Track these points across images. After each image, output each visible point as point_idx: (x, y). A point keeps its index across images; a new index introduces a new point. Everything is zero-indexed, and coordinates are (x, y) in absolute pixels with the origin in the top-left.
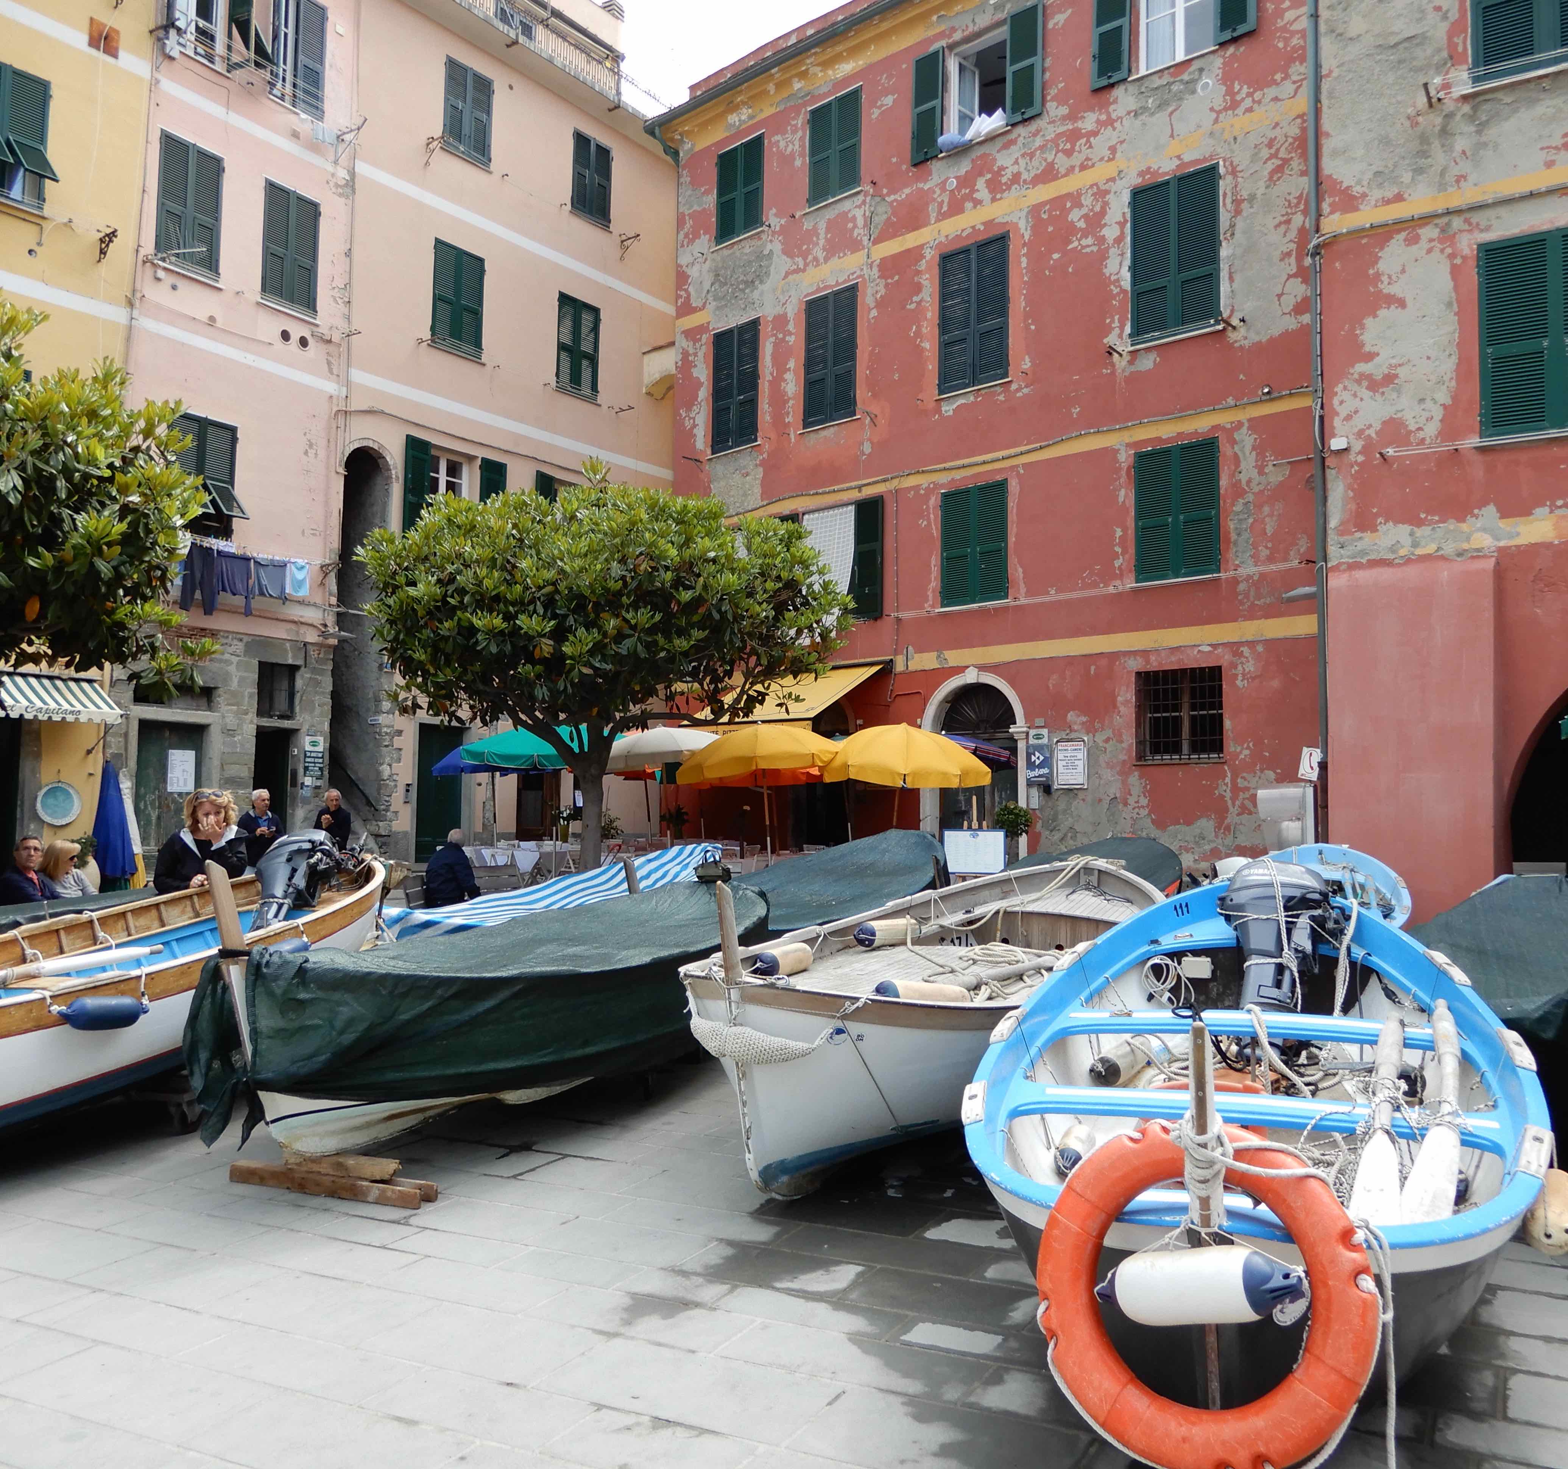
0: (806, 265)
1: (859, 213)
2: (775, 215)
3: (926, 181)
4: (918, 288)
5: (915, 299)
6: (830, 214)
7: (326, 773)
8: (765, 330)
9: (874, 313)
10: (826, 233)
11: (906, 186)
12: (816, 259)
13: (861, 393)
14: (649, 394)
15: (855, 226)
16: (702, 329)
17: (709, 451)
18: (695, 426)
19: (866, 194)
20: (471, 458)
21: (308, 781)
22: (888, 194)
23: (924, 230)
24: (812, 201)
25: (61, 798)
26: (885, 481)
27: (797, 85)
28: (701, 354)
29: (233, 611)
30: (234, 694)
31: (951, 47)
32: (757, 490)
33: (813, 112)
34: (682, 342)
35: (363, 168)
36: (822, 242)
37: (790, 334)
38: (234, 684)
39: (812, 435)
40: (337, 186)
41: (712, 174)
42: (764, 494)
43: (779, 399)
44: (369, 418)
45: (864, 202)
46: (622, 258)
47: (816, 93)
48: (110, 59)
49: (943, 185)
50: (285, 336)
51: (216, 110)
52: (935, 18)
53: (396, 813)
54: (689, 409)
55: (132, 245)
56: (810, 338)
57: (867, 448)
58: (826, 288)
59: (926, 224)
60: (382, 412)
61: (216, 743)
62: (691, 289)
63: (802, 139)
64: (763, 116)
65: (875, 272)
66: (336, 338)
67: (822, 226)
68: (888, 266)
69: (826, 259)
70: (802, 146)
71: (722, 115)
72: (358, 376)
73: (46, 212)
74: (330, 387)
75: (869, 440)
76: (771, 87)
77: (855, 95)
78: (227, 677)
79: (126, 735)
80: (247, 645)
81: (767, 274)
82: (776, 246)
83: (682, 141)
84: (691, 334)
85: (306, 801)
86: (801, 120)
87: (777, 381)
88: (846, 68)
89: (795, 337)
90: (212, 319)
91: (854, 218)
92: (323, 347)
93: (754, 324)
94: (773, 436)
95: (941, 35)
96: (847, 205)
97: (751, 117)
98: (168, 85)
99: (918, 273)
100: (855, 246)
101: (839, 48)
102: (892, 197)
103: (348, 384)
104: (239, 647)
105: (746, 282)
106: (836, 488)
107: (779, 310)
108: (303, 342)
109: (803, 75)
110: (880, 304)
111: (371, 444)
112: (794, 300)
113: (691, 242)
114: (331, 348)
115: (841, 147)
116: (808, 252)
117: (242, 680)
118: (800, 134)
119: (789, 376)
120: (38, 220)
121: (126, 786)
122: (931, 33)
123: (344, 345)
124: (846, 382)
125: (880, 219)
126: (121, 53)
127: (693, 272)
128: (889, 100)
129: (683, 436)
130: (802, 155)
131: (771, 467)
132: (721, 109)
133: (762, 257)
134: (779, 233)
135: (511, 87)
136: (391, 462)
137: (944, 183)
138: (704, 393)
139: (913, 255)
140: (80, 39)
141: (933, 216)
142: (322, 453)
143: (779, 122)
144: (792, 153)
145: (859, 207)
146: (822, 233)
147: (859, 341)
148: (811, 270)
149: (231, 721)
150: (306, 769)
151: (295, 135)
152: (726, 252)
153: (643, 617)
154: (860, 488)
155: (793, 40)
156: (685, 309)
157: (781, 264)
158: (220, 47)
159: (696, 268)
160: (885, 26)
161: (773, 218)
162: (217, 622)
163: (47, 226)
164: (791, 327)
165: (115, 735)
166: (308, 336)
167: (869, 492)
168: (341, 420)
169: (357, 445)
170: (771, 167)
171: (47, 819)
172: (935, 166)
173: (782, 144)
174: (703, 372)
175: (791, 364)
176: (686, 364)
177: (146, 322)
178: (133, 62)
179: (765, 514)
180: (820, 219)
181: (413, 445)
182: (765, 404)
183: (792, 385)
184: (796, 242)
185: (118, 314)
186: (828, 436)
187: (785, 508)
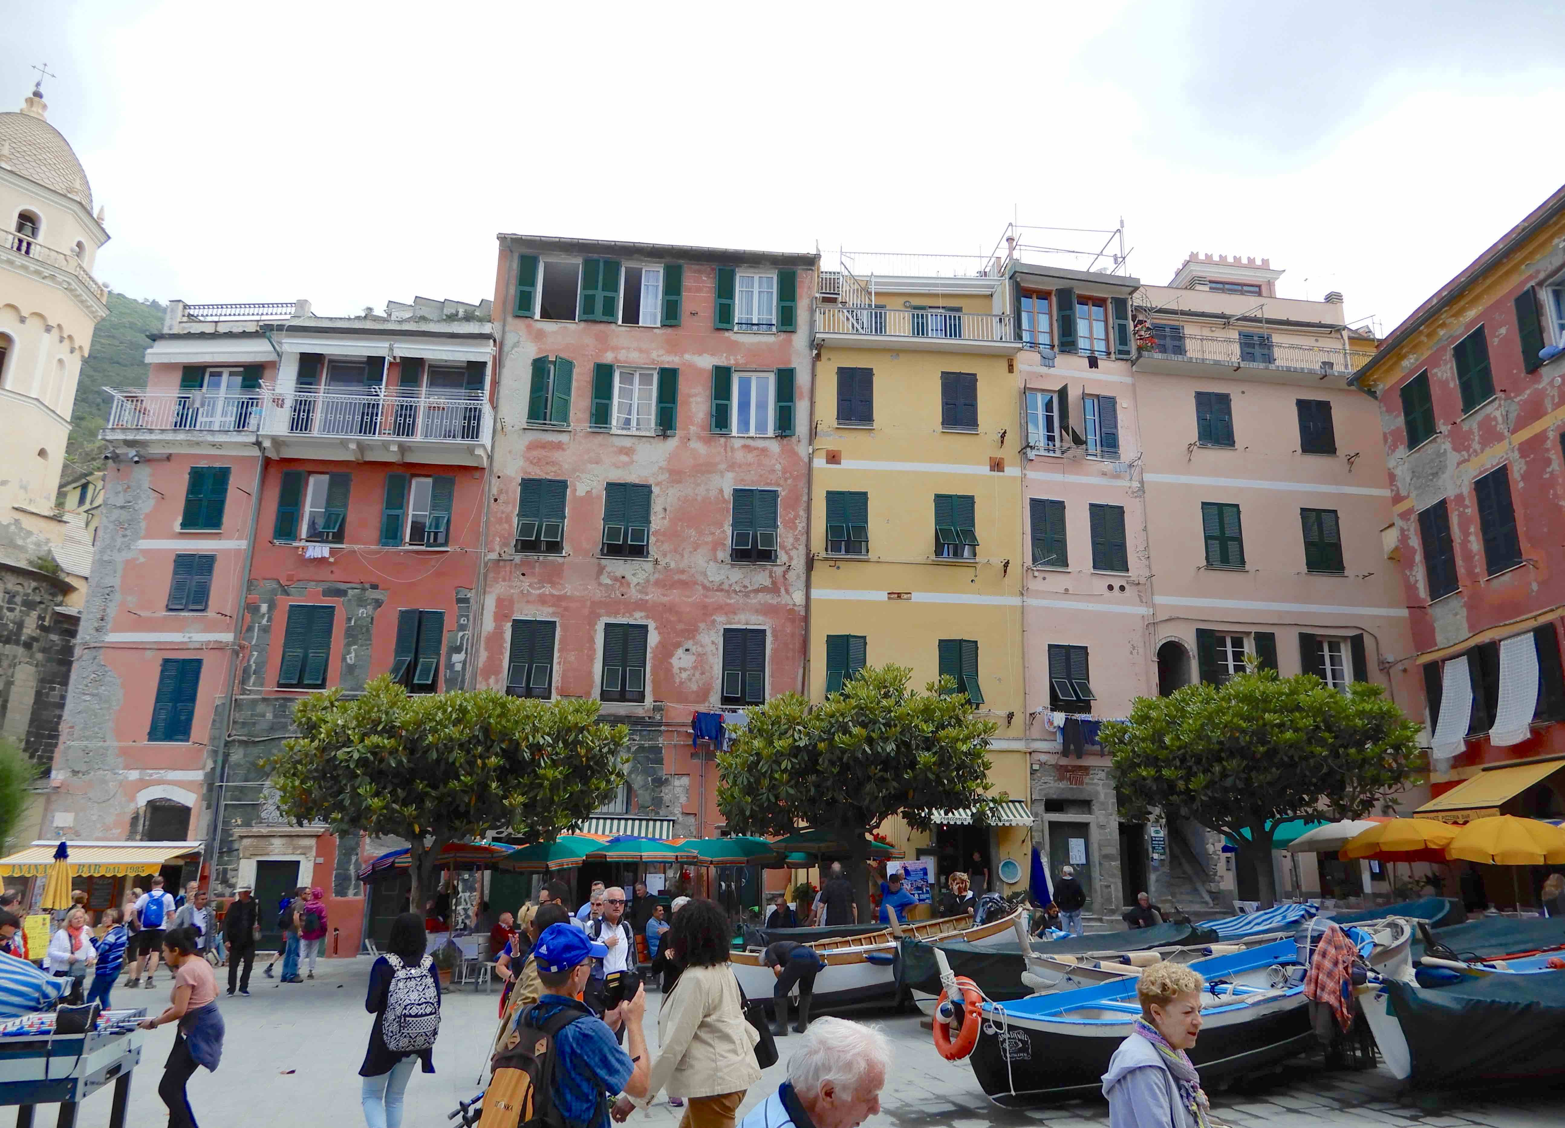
0: (1469, 456)
1: (1498, 414)
2: (1444, 424)
3: (1539, 382)
4: (1548, 462)
5: (1548, 470)
6: (1479, 417)
7: (1167, 850)
8: (1451, 506)
9: (1521, 485)
10: (1479, 431)
11: (1525, 389)
12: (1475, 451)
13: (1524, 545)
14: (1390, 558)
15: (1497, 423)
16: (1410, 511)
17: (1429, 599)
18: (1417, 581)
19: (1500, 399)
20: (1248, 634)
21: (1156, 856)
22: (1515, 397)
23: (1545, 418)
24: (1465, 410)
25: (1011, 867)
26: (1552, 610)
27: (1442, 332)
28: (1412, 529)
29: (1094, 754)
30: (1102, 804)
31: (1540, 284)
32: (1465, 625)
33: (1455, 349)
34: (1399, 523)
35: (1147, 477)
36: (1477, 438)
37: (1467, 507)
38: (1102, 797)
39: (1495, 581)
40: (1133, 492)
41: (1399, 402)
42: (1471, 627)
43: (1468, 557)
44: (1169, 624)
45: (1500, 405)
46: (1350, 471)
47: (1455, 334)
48: (1001, 474)
49: (1552, 382)
50: (1111, 588)
51: (1058, 477)
52: (1523, 267)
53: (1222, 877)
54: (1411, 569)
55: (1020, 563)
56: (1481, 509)
57: (1535, 587)
58: (1486, 470)
59: (1546, 414)
60: (1178, 618)
61: (1095, 834)
62: (1399, 484)
63: (1452, 368)
64: (1425, 356)
65: (1516, 454)
66: (1142, 580)
67: (1475, 426)
68: (1525, 449)
69: (1482, 451)
70: (1453, 373)
71: (1397, 363)
72: (1159, 599)
73: (977, 560)
74: (1143, 610)
75: (1536, 580)
76: (1424, 338)
77: (1480, 331)
78: (1097, 793)
79: (1043, 831)
80: (1108, 773)
81: (1446, 467)
82: (1447, 446)
83: (1376, 385)
84: (1404, 516)
85: (1156, 869)
86: (1449, 355)
87: (1465, 542)
88: (1471, 314)
89: (1471, 509)
90: (1067, 590)
91: (1495, 418)
92: (1135, 588)
93: (1443, 504)
94: (1468, 583)
95: (1531, 277)
96: (1489, 410)
97: (1417, 360)
98: (1031, 474)
99: (1548, 450)
100: (1500, 438)
101: (1462, 303)
102: (1518, 399)
103: (1154, 606)
104: (1102, 775)
105: (1433, 474)
106: (1518, 619)
107: (1458, 491)
108: (1122, 588)
109: (1443, 325)
110: (1524, 478)
111: (1173, 639)
112: (1466, 482)
113: (1394, 451)
114: (1140, 587)
115: (1479, 368)
116: (1469, 446)
117: (1106, 794)
118: (1449, 366)
119: (1472, 538)
120: (973, 566)
121: (1045, 860)
122: (1523, 277)
123: (1148, 584)
124: (1512, 538)
125: (1513, 416)
126: (1006, 469)
127: (1398, 472)
128: (1503, 331)
129: (1411, 588)
130: (1453, 379)
131: (1472, 607)
132: (1394, 359)
133: (1441, 455)
134: (1448, 436)
135: (1243, 392)
136: (1188, 648)
137: (1553, 380)
138: (1419, 557)
139: (1541, 438)
140: (985, 470)
141: (1549, 407)
142: (1141, 651)
143: (1434, 360)
144: (1447, 379)
145: (1497, 409)
146: (1476, 431)
147: (1515, 507)
148: (1474, 459)
149: (1102, 820)
150: (1154, 848)
151: (1104, 474)
152: (1417, 455)
153: (1233, 764)
154: (1535, 617)
155: (1435, 301)
156: (1397, 499)
157: (1453, 458)
158: (1058, 443)
159: (1400, 468)
160: (1488, 282)
161: (1443, 427)
162: (1088, 761)
163: (979, 566)
164: (1467, 502)
165: (1036, 831)
166: (1124, 584)
167: (1542, 620)
168: (1151, 629)
169: (1164, 641)
170: (1436, 392)
171: (1005, 879)
172: (1544, 371)
173: (1439, 374)
174: (1415, 542)
175: (1472, 530)
176: (1404, 538)
177: (1032, 602)
178: (1012, 471)
179: (1472, 643)
180: (1472, 424)
181: (1202, 634)
182: (1459, 562)
183: (1476, 545)
184: (1461, 442)
185: (1016, 601)
186: (1506, 579)
187: (1485, 637)
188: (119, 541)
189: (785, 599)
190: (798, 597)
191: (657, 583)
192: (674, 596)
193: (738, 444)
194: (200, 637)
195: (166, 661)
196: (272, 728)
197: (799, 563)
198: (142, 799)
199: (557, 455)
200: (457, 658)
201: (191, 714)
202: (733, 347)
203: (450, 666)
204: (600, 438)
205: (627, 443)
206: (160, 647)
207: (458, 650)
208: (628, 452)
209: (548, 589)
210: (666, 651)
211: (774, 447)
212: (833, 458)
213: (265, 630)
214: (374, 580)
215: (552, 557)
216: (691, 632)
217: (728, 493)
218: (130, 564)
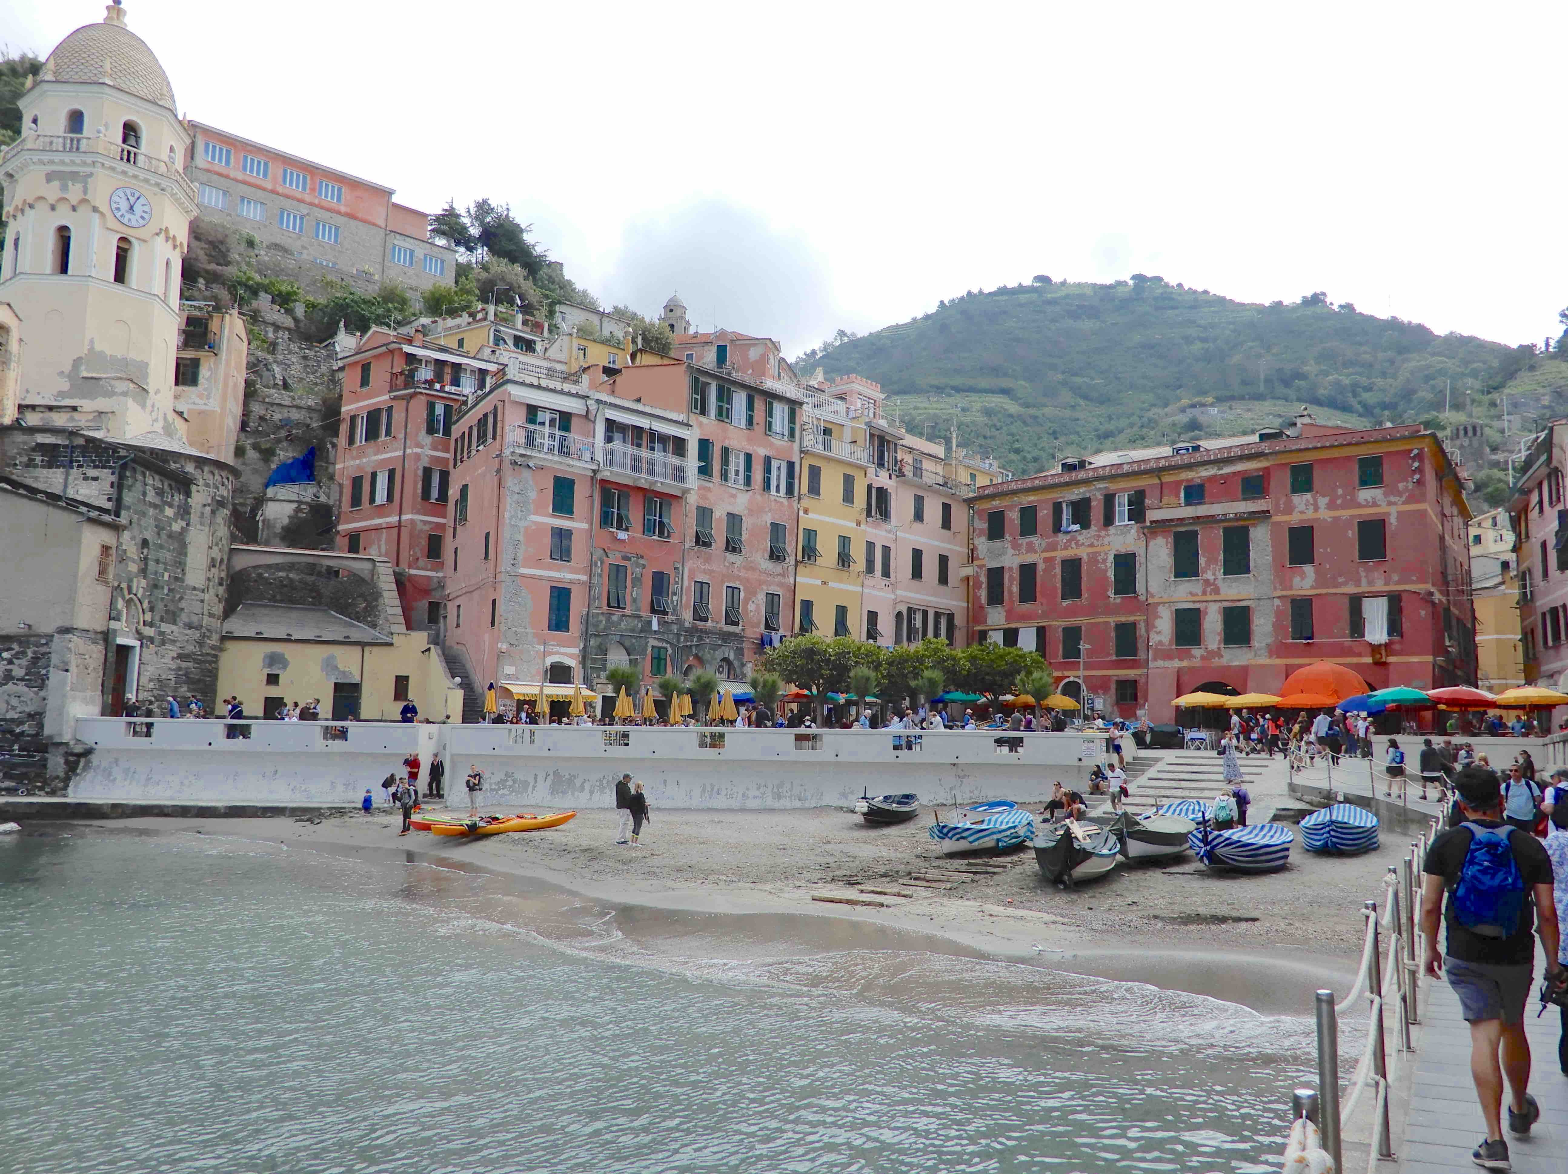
0: (1019, 553)
2: (1009, 537)
3: (1057, 539)
4: (1055, 568)
5: (1054, 571)
6: (1027, 540)
8: (1006, 570)
9: (1041, 573)
10: (1026, 546)
11: (1051, 538)
12: (1022, 553)
13: (1038, 596)
15: (1035, 546)
16: (982, 566)
17: (986, 604)
18: (981, 596)
19: (1039, 537)
20: (921, 610)
22: (1046, 539)
23: (1056, 552)
24: (1021, 535)
26: (1046, 622)
27: (1016, 498)
28: (983, 573)
31: (1064, 502)
32: (1004, 619)
33: (1021, 509)
34: (976, 569)
35: (898, 534)
36: (1024, 548)
37: (1014, 573)
39: (1022, 605)
40: (894, 541)
41: (986, 519)
42: (1007, 620)
43: (1011, 592)
44: (899, 603)
46: (954, 539)
47: (1022, 505)
48: (859, 528)
49: (1062, 541)
50: (885, 585)
51: (875, 532)
54: (979, 589)
55: (861, 571)
56: (1021, 576)
57: (1040, 612)
58: (1026, 562)
59: (1057, 550)
60: (902, 601)
62: (979, 553)
64: (1005, 505)
65: (1042, 561)
66: (894, 583)
67: (1024, 543)
68: (1046, 560)
69: (1026, 554)
70: (1017, 518)
71: (990, 502)
72: (898, 592)
73: (850, 569)
74: (893, 596)
75: (1041, 609)
76: (1006, 498)
77: (1034, 508)
81: (1006, 554)
82: (1009, 545)
83: (976, 507)
84: (979, 567)
86: (1017, 510)
87: (1010, 587)
88: (1032, 498)
89: (1016, 574)
90: (873, 585)
91: (1035, 543)
93: (1002, 568)
94: (1008, 603)
95: (1061, 497)
96: (1032, 539)
97: (1000, 505)
98: (868, 529)
99: (1055, 564)
100: (1036, 552)
103: (896, 595)
105: (999, 555)
106: (1030, 622)
107: (1010, 566)
108: (888, 586)
110: (1043, 570)
111: (900, 610)
112: (1015, 564)
113: (979, 537)
114: (893, 586)
115: (1030, 522)
116: (1020, 550)
118: (1017, 514)
119: (1014, 586)
122: (1058, 496)
123: (896, 584)
124: (1033, 591)
125: (1043, 546)
126: (861, 526)
127: (980, 547)
128: (1045, 512)
129: (977, 598)
130: (1017, 520)
131: (1008, 612)
132: (989, 499)
133: (1004, 548)
134: (1009, 542)
135: (928, 496)
136: (905, 615)
138: (984, 586)
139: (1053, 559)
140: (854, 525)
141: (1059, 549)
142: (892, 614)
143: (1011, 507)
144: (1014, 518)
145: (1037, 540)
146: (1024, 545)
147: (1037, 581)
148: (1021, 555)
151: (886, 531)
152: (992, 544)
154: (1038, 623)
156: (977, 559)
157: (1010, 551)
158: (875, 515)
159: (981, 545)
163: (850, 572)
164: (1014, 571)
166: (889, 584)
167: (1041, 625)
168: (895, 605)
169: (898, 611)
170: (1007, 521)
172: (1060, 535)
173: (1011, 515)
174: (984, 579)
175: (1015, 583)
176: (978, 575)
177: (866, 591)
178: (863, 527)
179: (1007, 626)
180: (1024, 541)
181: (909, 609)
182: (1006, 593)
183: (1015, 589)
184: (1016, 546)
185: (859, 589)
186: (1027, 606)
187: (1013, 626)
188: (520, 514)
189: (786, 580)
190: (792, 580)
191: (744, 568)
192: (750, 575)
193: (772, 498)
194: (569, 576)
195: (552, 587)
196: (605, 629)
197: (793, 562)
198: (549, 661)
199: (709, 495)
200: (675, 598)
201: (568, 617)
202: (771, 445)
203: (672, 602)
204: (724, 488)
205: (734, 491)
206: (550, 579)
207: (675, 594)
208: (734, 496)
209: (707, 567)
210: (747, 600)
211: (785, 501)
212: (806, 512)
213: (600, 575)
214: (640, 552)
215: (708, 550)
216: (755, 594)
217: (769, 525)
218: (527, 528)
